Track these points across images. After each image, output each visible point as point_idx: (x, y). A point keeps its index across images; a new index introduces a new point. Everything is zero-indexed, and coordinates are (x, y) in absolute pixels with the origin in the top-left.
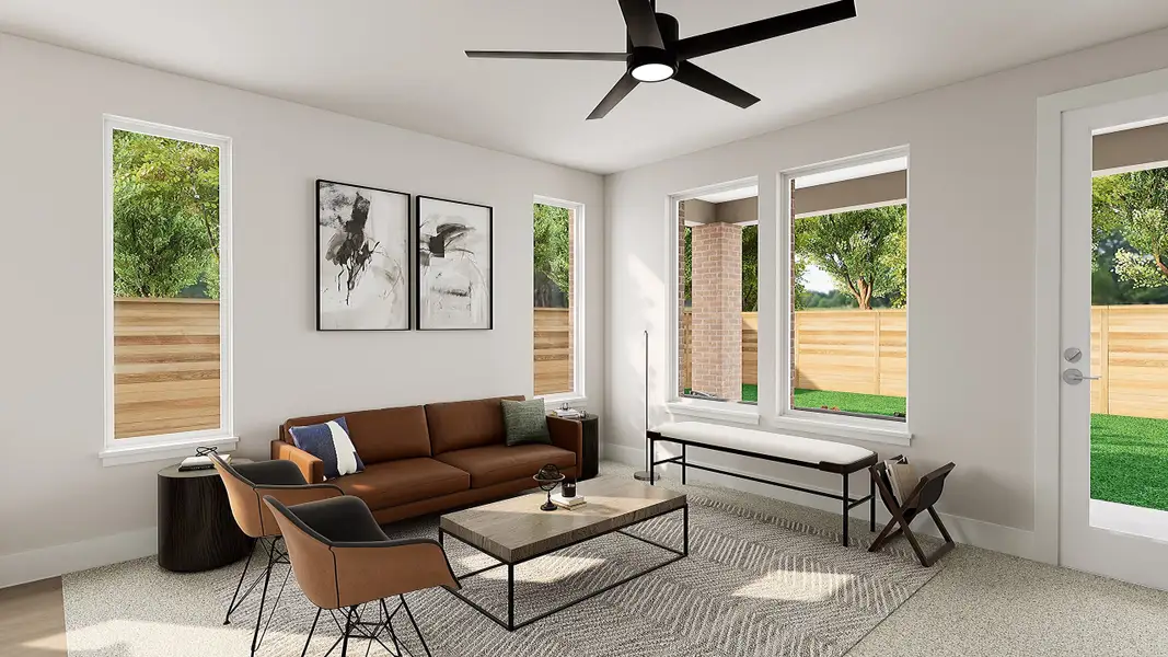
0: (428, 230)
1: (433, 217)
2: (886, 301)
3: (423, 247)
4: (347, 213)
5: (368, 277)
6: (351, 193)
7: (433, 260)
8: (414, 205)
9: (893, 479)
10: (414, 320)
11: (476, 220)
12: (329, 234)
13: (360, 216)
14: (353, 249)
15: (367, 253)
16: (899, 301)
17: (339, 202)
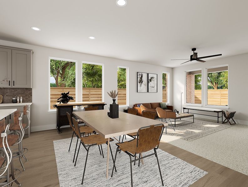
0: (149, 78)
1: (150, 76)
2: (221, 88)
3: (149, 81)
4: (140, 76)
5: (143, 85)
6: (141, 74)
7: (150, 82)
8: (148, 74)
9: (226, 113)
10: (148, 91)
11: (155, 76)
12: (139, 79)
13: (142, 76)
14: (141, 81)
15: (143, 82)
16: (225, 88)
17: (139, 75)
